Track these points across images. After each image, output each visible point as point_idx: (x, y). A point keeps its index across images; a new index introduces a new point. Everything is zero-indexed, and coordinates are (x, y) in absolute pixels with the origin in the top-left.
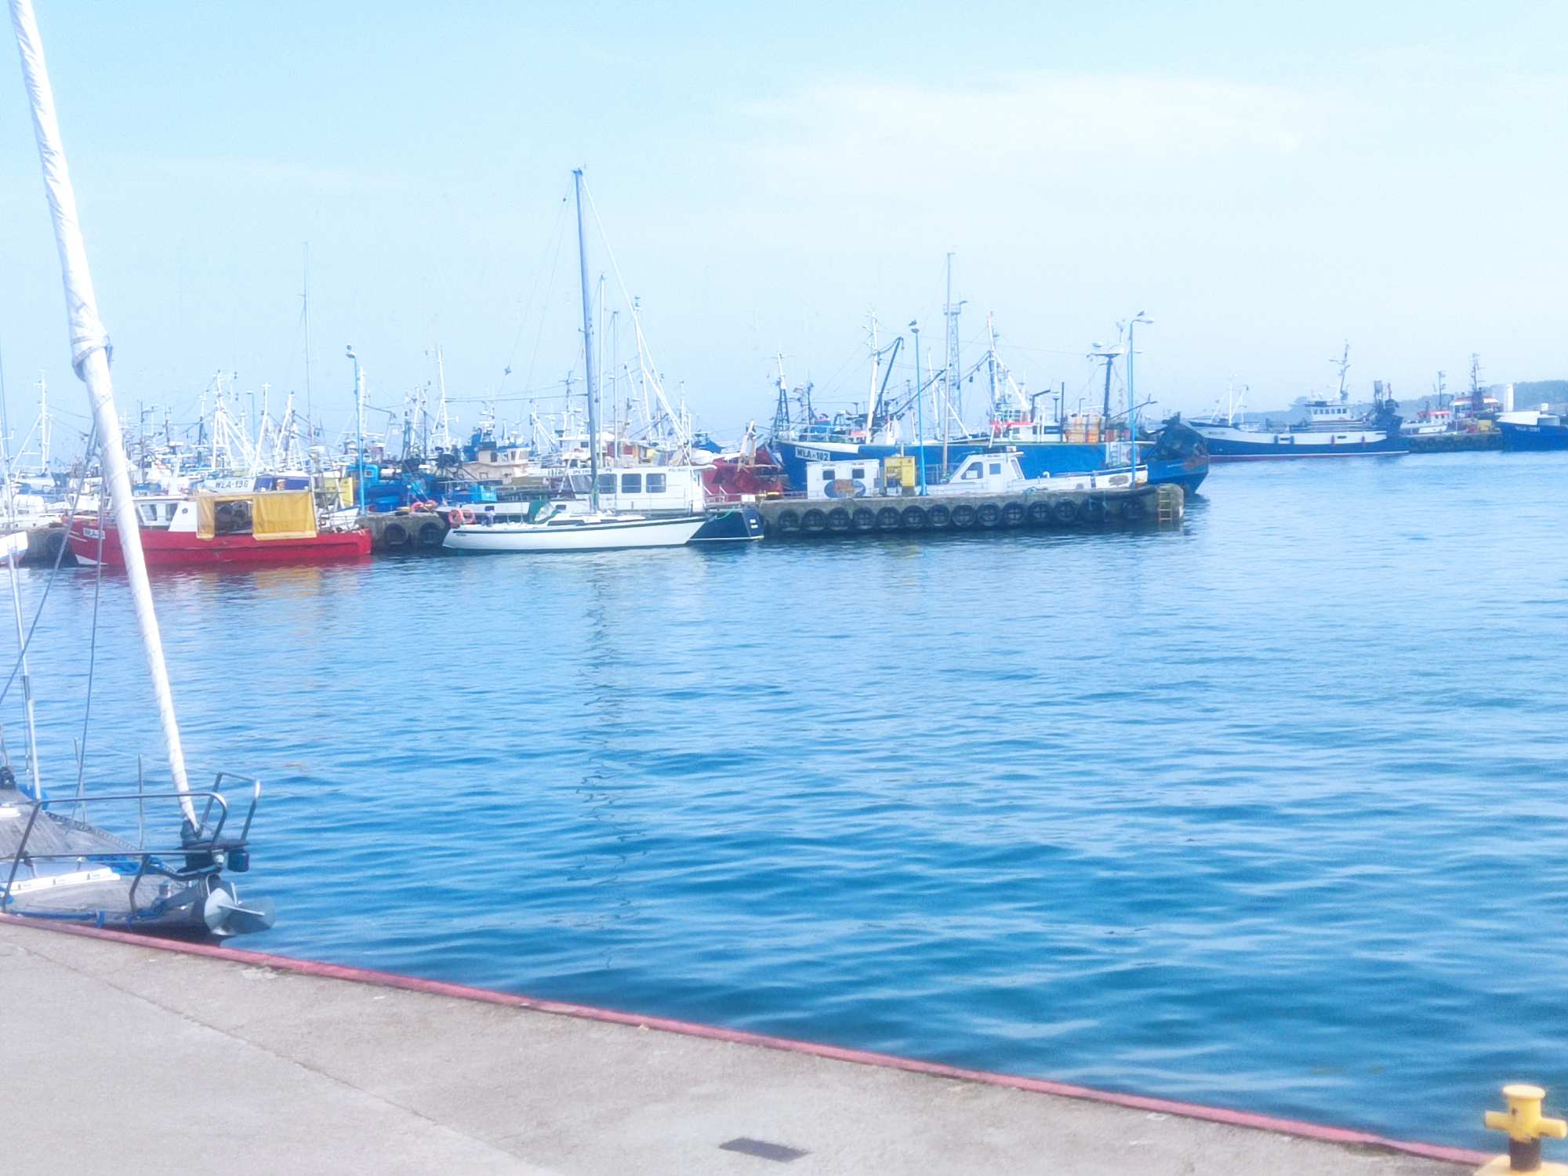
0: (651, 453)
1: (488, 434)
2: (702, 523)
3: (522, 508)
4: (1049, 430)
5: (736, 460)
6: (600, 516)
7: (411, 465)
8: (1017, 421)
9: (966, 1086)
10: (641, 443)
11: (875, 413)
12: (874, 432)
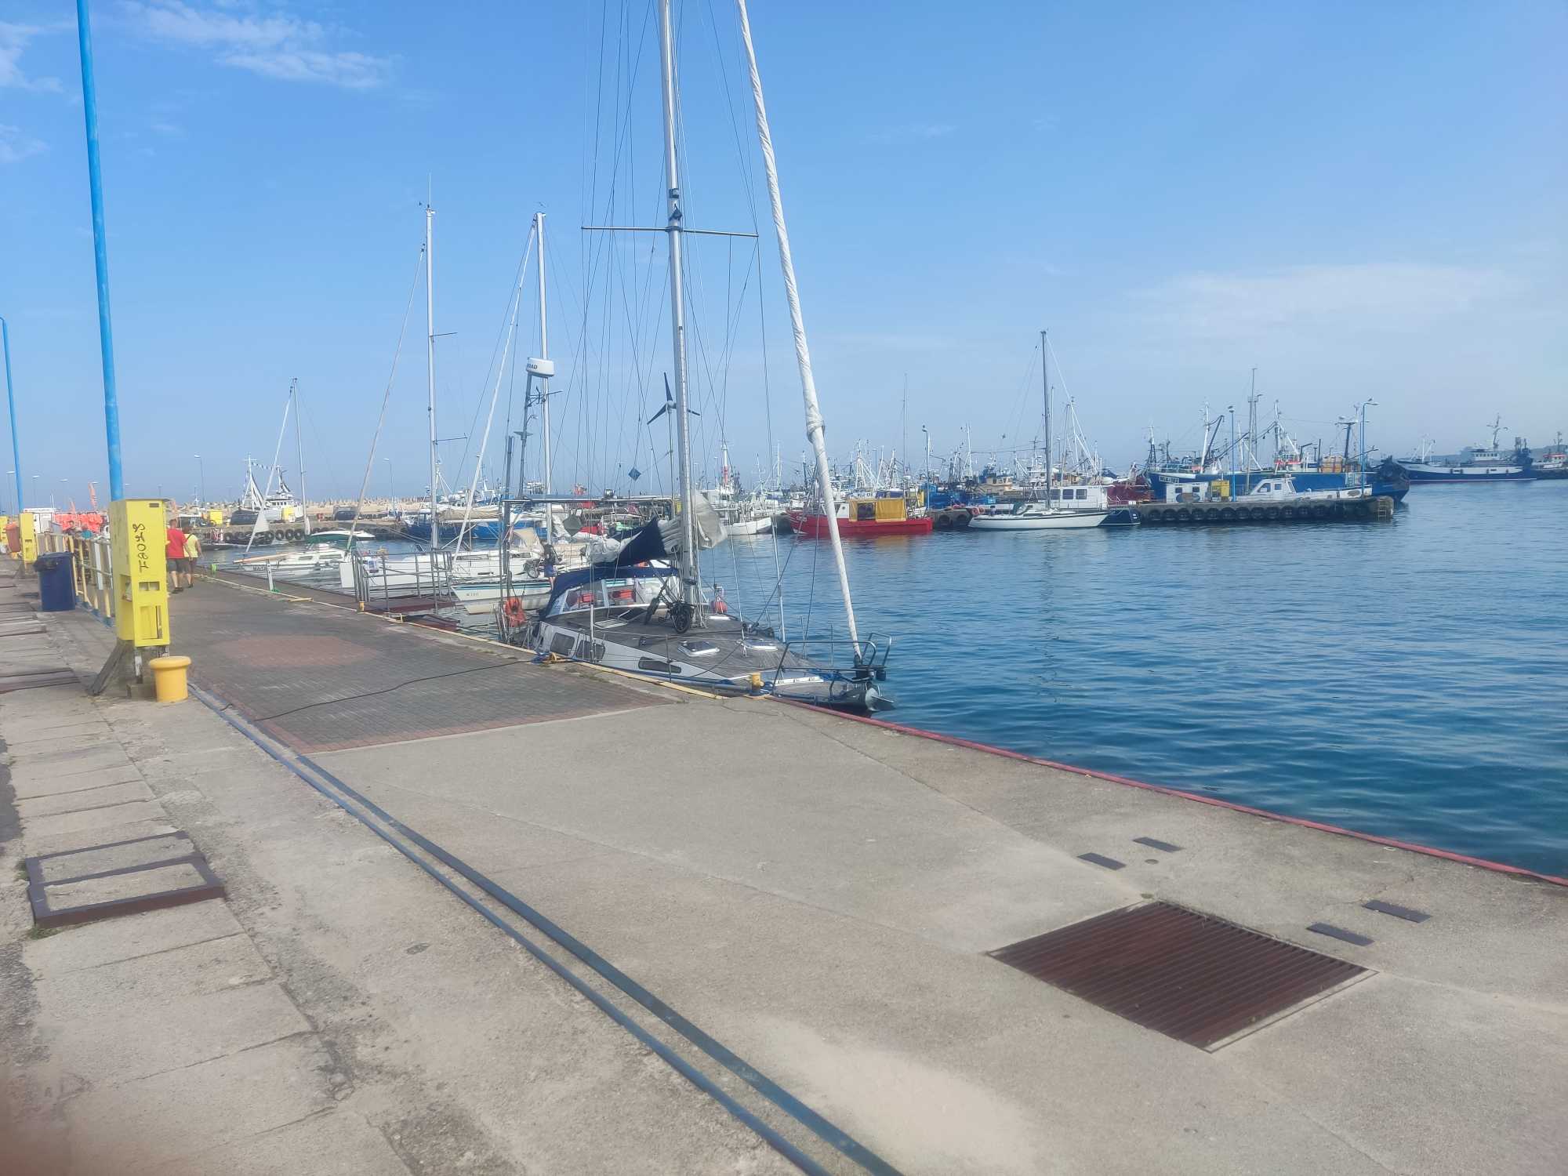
0: (1078, 479)
1: (992, 469)
2: (1106, 516)
3: (1011, 506)
4: (1310, 466)
5: (1124, 483)
6: (1051, 511)
7: (953, 485)
8: (1291, 461)
9: (1273, 822)
10: (1073, 473)
11: (1206, 457)
12: (1205, 467)
